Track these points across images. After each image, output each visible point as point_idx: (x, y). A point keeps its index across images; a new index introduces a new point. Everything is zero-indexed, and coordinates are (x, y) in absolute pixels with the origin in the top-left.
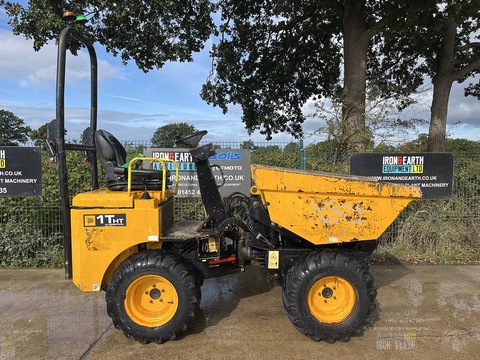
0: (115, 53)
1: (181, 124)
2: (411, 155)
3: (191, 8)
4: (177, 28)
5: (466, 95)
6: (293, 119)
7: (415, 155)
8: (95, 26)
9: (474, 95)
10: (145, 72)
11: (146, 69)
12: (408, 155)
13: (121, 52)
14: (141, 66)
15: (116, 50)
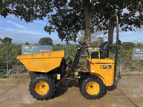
0: (18, 17)
1: (48, 38)
2: (96, 47)
3: (44, 4)
4: (39, 10)
5: (122, 30)
6: (74, 37)
7: (97, 47)
8: (12, 10)
9: (124, 30)
10: (28, 23)
11: (28, 22)
12: (95, 47)
13: (20, 17)
14: (26, 21)
15: (19, 16)
